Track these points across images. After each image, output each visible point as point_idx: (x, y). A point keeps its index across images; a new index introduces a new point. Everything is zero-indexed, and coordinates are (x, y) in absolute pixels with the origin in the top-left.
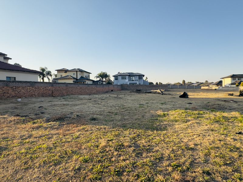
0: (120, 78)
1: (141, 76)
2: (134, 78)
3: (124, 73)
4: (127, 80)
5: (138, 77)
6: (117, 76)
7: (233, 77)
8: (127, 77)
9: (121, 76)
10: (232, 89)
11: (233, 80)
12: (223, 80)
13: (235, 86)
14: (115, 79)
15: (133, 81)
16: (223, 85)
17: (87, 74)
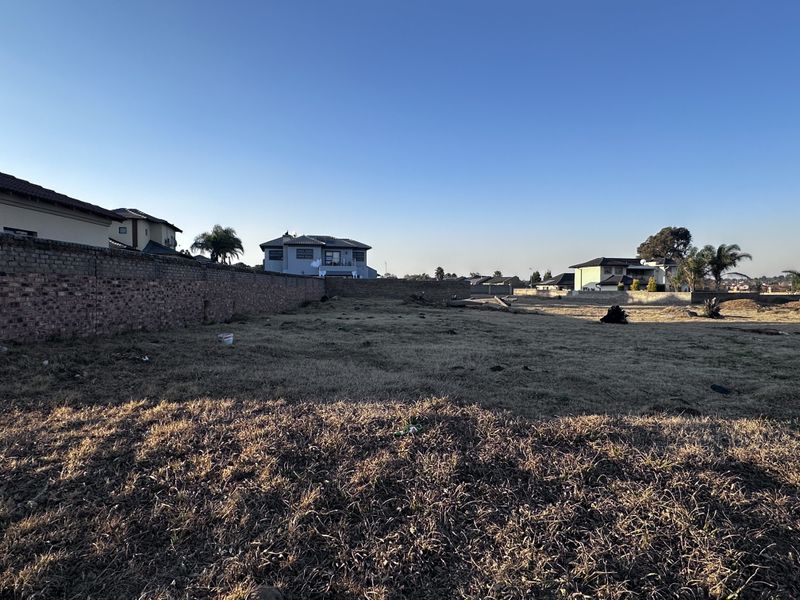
0: (291, 254)
1: (359, 251)
2: (336, 255)
3: (304, 237)
4: (316, 263)
5: (351, 252)
6: (282, 247)
7: (606, 264)
8: (317, 252)
9: (295, 249)
10: (608, 297)
11: (607, 272)
12: (577, 272)
13: (615, 289)
14: (271, 258)
15: (335, 264)
16: (577, 287)
17: (170, 232)
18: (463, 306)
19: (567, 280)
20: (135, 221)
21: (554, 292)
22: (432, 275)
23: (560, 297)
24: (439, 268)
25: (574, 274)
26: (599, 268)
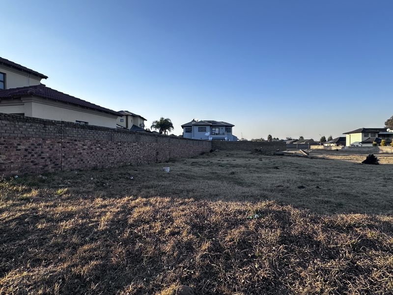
0: (196, 129)
1: (228, 127)
2: (217, 130)
3: (201, 121)
4: (208, 134)
5: (224, 128)
6: (191, 126)
7: (365, 131)
8: (208, 128)
9: (197, 127)
10: (367, 150)
11: (365, 136)
12: (347, 136)
13: (371, 145)
14: (186, 132)
15: (216, 134)
16: (348, 144)
17: (142, 120)
18: (283, 155)
19: (341, 141)
20: (127, 116)
21: (334, 147)
22: (266, 139)
23: (337, 150)
24: (269, 135)
25: (345, 138)
26: (361, 134)
